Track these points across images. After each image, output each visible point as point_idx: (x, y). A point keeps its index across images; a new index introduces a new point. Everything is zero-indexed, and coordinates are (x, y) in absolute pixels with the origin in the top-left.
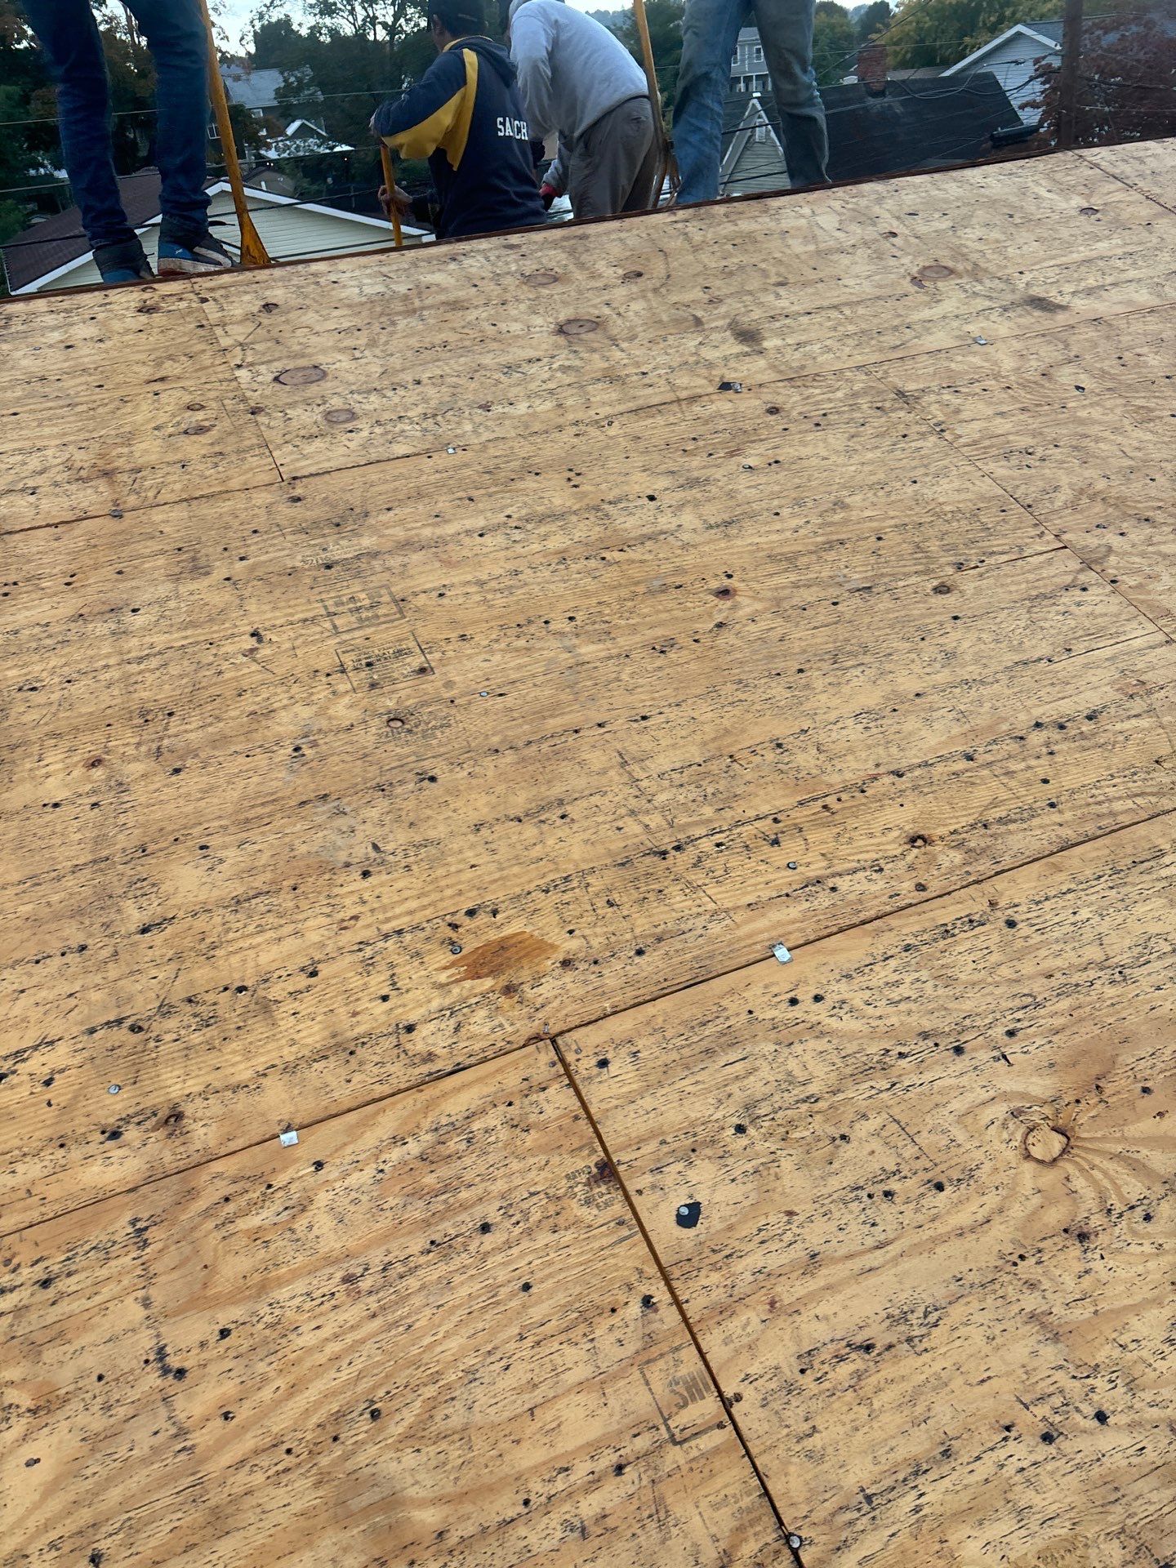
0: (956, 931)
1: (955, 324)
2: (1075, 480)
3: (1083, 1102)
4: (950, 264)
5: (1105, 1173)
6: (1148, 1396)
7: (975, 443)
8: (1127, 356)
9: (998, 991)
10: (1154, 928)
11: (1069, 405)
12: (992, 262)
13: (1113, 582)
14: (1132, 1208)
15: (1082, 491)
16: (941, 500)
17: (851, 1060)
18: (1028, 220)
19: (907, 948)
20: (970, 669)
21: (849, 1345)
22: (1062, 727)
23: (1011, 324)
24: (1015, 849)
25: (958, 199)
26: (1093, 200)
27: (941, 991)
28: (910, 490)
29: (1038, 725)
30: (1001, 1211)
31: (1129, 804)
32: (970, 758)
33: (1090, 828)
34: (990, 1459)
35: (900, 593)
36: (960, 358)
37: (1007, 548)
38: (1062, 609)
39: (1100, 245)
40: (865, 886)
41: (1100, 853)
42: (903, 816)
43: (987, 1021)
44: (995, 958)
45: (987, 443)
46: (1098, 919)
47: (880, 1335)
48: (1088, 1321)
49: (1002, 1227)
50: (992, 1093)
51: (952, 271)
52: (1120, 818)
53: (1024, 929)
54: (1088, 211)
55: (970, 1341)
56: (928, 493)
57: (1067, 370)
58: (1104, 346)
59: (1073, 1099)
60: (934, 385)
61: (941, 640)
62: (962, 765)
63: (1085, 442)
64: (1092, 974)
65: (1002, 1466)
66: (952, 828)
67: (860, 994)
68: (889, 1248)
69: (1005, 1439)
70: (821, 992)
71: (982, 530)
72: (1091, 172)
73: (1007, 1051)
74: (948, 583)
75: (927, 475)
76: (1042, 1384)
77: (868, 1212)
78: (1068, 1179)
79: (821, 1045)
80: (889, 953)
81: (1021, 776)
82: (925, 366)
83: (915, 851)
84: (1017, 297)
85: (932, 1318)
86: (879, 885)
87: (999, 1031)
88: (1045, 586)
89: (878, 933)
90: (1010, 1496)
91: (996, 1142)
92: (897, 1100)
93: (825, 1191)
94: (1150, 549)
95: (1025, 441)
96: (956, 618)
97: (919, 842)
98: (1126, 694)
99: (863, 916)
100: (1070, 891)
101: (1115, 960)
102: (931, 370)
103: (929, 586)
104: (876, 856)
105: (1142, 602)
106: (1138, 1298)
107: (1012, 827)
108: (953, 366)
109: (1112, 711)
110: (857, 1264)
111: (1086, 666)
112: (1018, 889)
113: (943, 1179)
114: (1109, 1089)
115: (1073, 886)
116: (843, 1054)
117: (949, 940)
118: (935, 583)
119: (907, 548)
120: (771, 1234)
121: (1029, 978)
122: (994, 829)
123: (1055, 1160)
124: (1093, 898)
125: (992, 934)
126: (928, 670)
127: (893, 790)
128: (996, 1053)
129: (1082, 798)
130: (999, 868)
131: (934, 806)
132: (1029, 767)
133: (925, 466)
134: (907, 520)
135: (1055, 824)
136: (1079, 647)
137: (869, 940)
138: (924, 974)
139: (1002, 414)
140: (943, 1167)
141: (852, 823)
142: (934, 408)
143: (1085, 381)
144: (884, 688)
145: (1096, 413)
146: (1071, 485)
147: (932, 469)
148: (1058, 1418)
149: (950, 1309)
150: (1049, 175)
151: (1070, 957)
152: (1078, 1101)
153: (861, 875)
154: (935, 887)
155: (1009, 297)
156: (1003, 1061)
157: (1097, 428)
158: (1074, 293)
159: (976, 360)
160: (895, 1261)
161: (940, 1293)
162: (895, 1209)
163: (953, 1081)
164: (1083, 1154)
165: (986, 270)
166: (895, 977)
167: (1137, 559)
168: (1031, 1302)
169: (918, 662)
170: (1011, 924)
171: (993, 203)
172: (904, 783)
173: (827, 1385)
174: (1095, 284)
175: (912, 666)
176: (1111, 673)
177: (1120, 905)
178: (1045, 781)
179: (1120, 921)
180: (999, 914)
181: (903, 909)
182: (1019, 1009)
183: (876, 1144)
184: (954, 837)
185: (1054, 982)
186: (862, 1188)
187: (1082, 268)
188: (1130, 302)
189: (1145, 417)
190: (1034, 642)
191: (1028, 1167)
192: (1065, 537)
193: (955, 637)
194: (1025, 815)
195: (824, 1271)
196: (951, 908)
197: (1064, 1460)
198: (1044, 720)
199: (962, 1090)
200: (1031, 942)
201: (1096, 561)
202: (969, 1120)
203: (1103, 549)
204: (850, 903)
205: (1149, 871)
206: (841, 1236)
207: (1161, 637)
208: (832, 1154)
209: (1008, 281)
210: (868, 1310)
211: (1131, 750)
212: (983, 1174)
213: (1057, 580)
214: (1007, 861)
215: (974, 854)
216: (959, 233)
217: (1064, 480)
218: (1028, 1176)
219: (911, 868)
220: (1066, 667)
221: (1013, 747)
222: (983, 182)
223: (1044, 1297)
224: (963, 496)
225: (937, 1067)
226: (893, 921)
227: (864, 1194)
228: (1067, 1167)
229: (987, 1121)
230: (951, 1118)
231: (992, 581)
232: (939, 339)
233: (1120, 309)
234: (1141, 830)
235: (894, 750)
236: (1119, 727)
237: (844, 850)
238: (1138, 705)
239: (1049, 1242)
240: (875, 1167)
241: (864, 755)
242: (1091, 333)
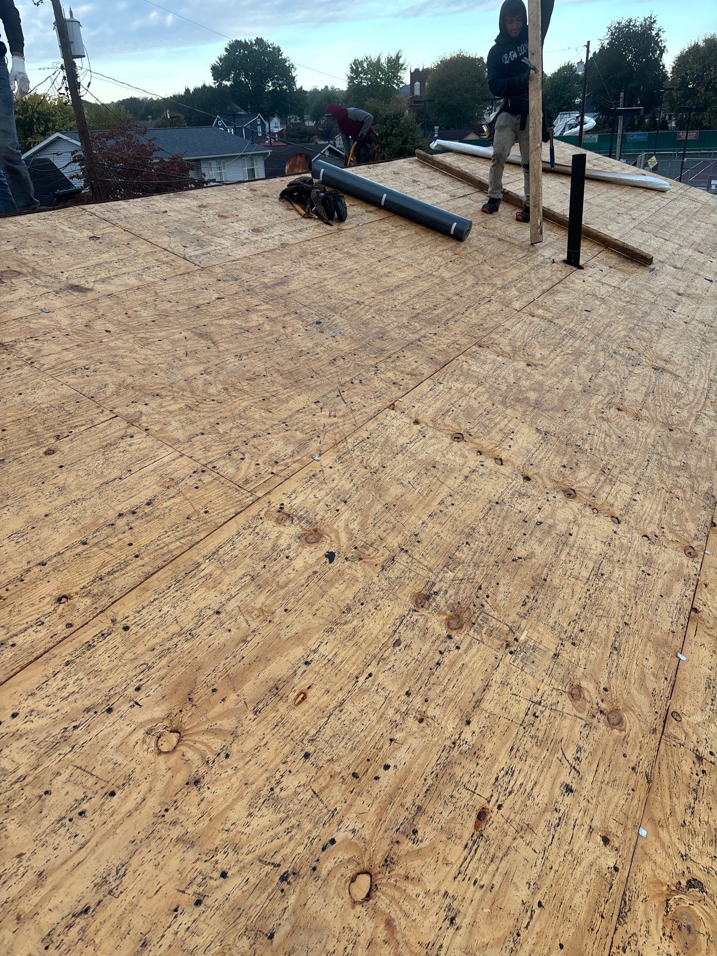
0: (95, 643)
1: (28, 302)
2: (115, 379)
3: (184, 710)
4: (18, 269)
5: (202, 743)
6: (245, 850)
7: (53, 367)
8: (130, 312)
9: (126, 669)
10: (202, 605)
11: (104, 341)
12: (44, 267)
13: (146, 430)
14: (219, 754)
15: (120, 385)
16: (39, 402)
17: (43, 744)
18: (60, 244)
19: (67, 664)
20: (75, 494)
21: (74, 916)
22: (134, 513)
23: (63, 300)
24: (120, 586)
25: (15, 233)
26: (95, 232)
27: (92, 681)
28: (18, 399)
29: (120, 515)
30: (150, 790)
31: (178, 544)
32: (85, 543)
33: (160, 562)
34: (169, 935)
35: (24, 459)
36: (35, 321)
37: (84, 422)
38: (122, 449)
39: (103, 256)
40: (34, 636)
41: (167, 574)
42: (51, 588)
43: (123, 687)
44: (119, 651)
45: (61, 366)
46: (173, 609)
47: (91, 899)
48: (208, 826)
49: (153, 799)
50: (133, 727)
51: (20, 273)
52: (174, 553)
53: (134, 629)
54: (94, 238)
55: (146, 873)
56: (31, 399)
57: (99, 322)
58: (116, 308)
59: (178, 711)
60: (22, 337)
61: (55, 481)
62: (81, 548)
63: (116, 359)
64: (175, 640)
65: (177, 933)
66: (81, 586)
67: (42, 702)
68: (88, 845)
69: (176, 917)
70: (16, 711)
71: (67, 415)
72: (91, 217)
73: (137, 699)
74: (53, 448)
75: (27, 389)
76: (189, 875)
77: (71, 830)
78: (183, 755)
79: (23, 743)
80: (56, 671)
81: (117, 546)
82: (14, 328)
83: (62, 606)
84: (62, 285)
85: (121, 873)
86: (43, 632)
87: (131, 690)
88: (110, 439)
89: (47, 661)
90: (184, 947)
91: (141, 753)
92: (77, 755)
93: (40, 831)
94: (162, 410)
95: (83, 363)
96: (61, 467)
97: (64, 600)
98: (165, 487)
99: (35, 655)
100: (155, 600)
101: (186, 628)
102: (18, 329)
103: (41, 452)
104: (38, 616)
105: (164, 438)
106: (230, 801)
107: (116, 575)
108: (31, 325)
109: (160, 497)
110: (69, 865)
111: (141, 477)
112: (125, 609)
113: (114, 788)
114: (195, 697)
115: (156, 596)
116: (37, 742)
117: (92, 650)
118: (45, 449)
119: (23, 433)
120: (9, 875)
121: (142, 655)
122: (106, 579)
123: (175, 748)
124: (168, 599)
125: (117, 638)
126: (49, 500)
127: (41, 574)
128: (132, 703)
129: (152, 548)
130: (113, 600)
131: (69, 576)
132: (120, 539)
133: (26, 384)
134: (20, 417)
135: (140, 566)
136: (135, 468)
137: (43, 667)
138: (81, 675)
139: (66, 349)
140: (113, 781)
141: (18, 602)
142: (24, 350)
143: (110, 327)
144: (24, 516)
145: (119, 343)
146: (113, 382)
147: (30, 386)
148: (201, 889)
149: (131, 861)
150: (68, 219)
151: (163, 635)
152: (181, 711)
153: (30, 630)
154: (77, 622)
155: (57, 286)
156: (136, 706)
157: (121, 351)
158: (94, 282)
159: (46, 321)
160: (93, 851)
161: (123, 855)
162: (87, 820)
163: (109, 729)
164: (189, 738)
165: (41, 272)
166: (64, 683)
167: (156, 416)
168: (176, 832)
169: (43, 497)
170: (126, 628)
171: (37, 235)
172: (48, 568)
173: (64, 947)
174: (105, 276)
175: (39, 500)
176: (156, 478)
177: (183, 599)
178: (130, 544)
179: (184, 606)
180: (118, 625)
181: (60, 641)
182: (139, 674)
183: (69, 787)
184: (83, 590)
185: (156, 652)
186: (64, 818)
187: (96, 268)
188: (126, 285)
189: (146, 343)
190: (109, 470)
191: (162, 758)
192: (115, 411)
193: (62, 478)
194: (123, 566)
195: (50, 880)
196: (89, 632)
197: (209, 910)
198: (124, 511)
199: (116, 732)
200: (139, 634)
201: (135, 421)
202: (123, 747)
203: (138, 414)
204: (25, 650)
205: (194, 576)
206: (57, 853)
207: (177, 454)
208: (41, 806)
209: (55, 277)
210: (82, 888)
211: (173, 516)
212: (136, 775)
213: (116, 434)
214: (117, 594)
215: (97, 597)
216: (20, 252)
217: (109, 380)
218: (162, 763)
219: (61, 616)
220: (130, 480)
221: (108, 530)
222: (29, 223)
223: (182, 826)
224: (52, 397)
225: (98, 725)
226: (55, 651)
227: (66, 821)
228: (182, 748)
229: (134, 743)
230: (112, 751)
231: (79, 442)
232: (19, 311)
233: (122, 288)
234: (186, 556)
235: (38, 551)
236: (165, 505)
237: (16, 619)
238: (172, 492)
239: (180, 794)
240: (70, 800)
241: (18, 559)
242: (108, 302)
